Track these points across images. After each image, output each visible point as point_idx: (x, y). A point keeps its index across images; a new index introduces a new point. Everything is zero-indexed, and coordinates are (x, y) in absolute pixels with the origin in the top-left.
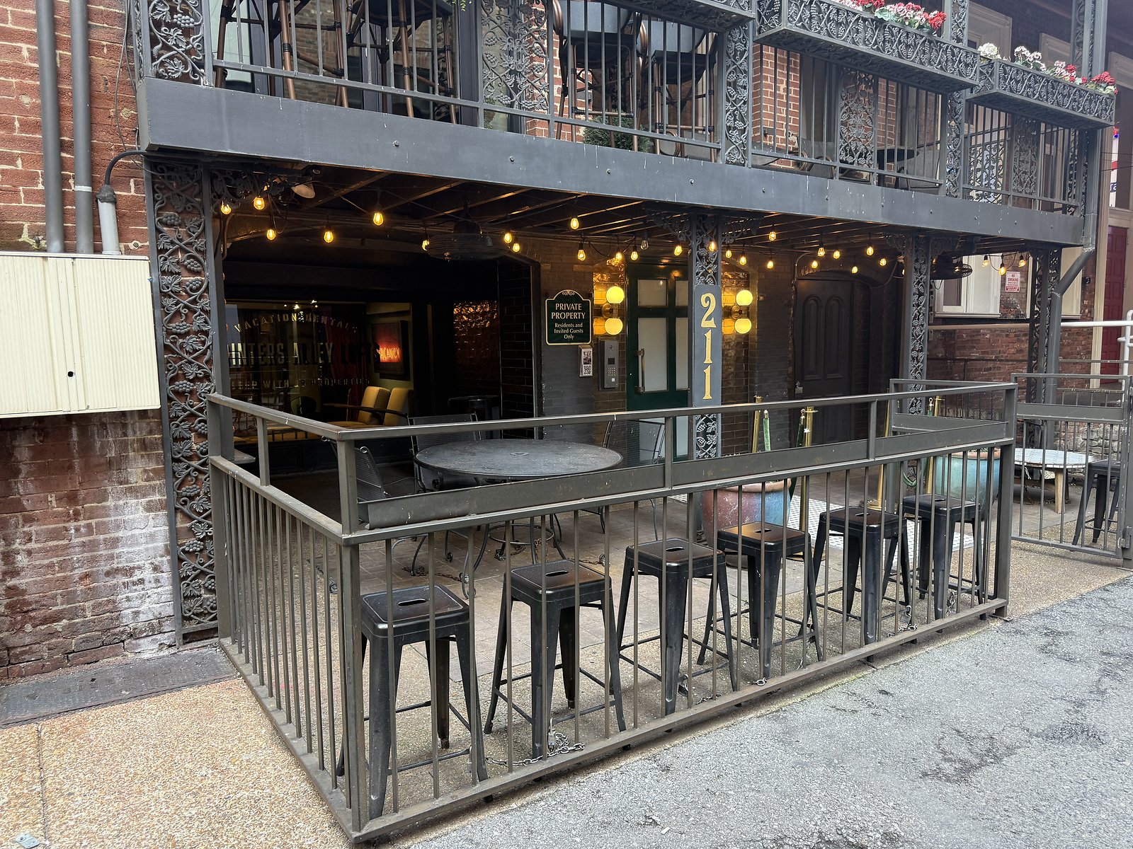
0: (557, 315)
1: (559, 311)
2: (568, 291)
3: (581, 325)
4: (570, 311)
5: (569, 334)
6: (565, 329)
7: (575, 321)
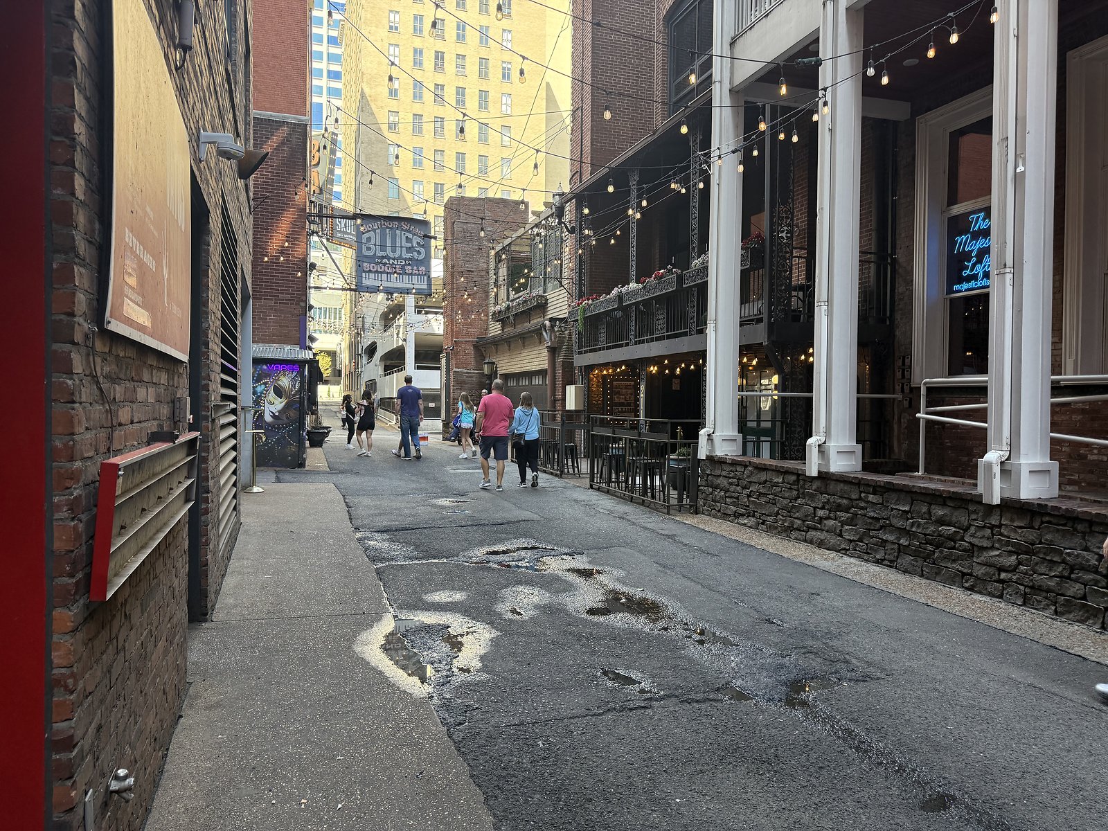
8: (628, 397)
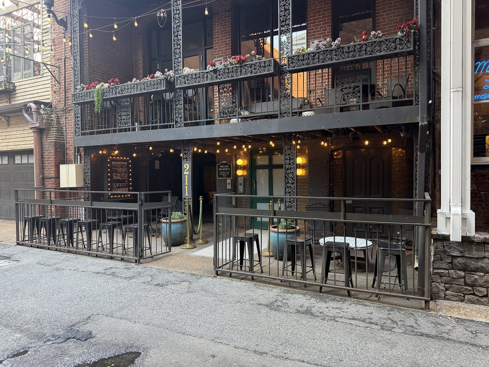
0: (221, 169)
1: (221, 168)
2: (224, 162)
3: (228, 172)
4: (225, 168)
5: (224, 175)
6: (223, 173)
7: (226, 171)
8: (123, 175)
